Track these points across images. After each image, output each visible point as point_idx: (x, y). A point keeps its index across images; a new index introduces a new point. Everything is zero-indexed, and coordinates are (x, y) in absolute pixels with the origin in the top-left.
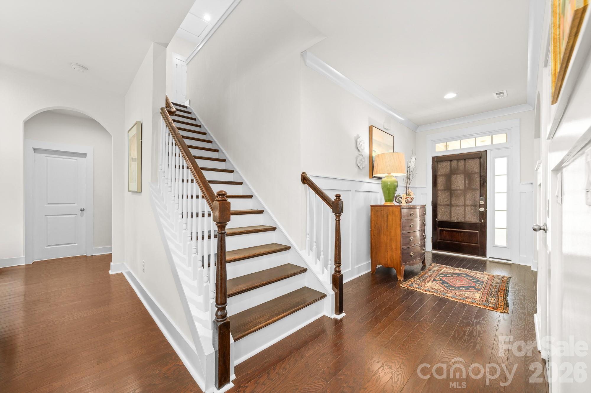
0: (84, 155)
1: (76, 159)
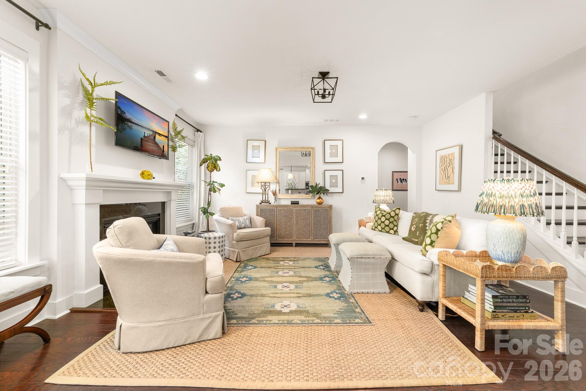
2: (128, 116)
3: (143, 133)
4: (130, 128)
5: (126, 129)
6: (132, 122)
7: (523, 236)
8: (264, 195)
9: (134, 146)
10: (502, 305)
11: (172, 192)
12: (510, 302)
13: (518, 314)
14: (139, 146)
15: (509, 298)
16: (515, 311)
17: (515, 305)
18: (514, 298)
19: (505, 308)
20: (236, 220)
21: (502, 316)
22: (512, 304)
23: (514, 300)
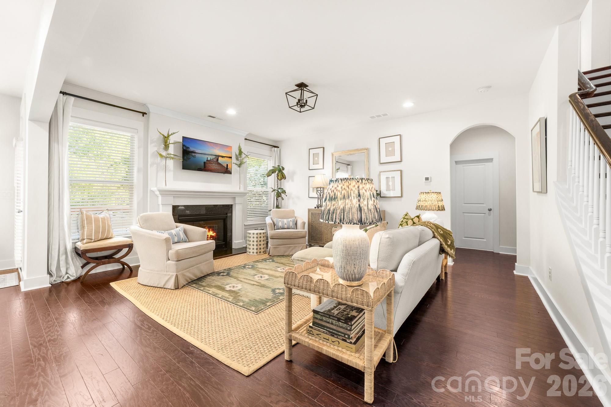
0: (491, 160)
1: (484, 165)
2: (192, 149)
3: (205, 158)
4: (194, 157)
5: (190, 158)
6: (195, 153)
7: (345, 248)
8: (319, 200)
9: (198, 168)
10: (321, 323)
11: (236, 198)
12: (328, 323)
13: (334, 339)
14: (203, 167)
15: (330, 318)
16: (333, 335)
17: (334, 327)
18: (335, 320)
19: (323, 328)
20: (280, 221)
21: (317, 334)
22: (331, 326)
23: (334, 322)
